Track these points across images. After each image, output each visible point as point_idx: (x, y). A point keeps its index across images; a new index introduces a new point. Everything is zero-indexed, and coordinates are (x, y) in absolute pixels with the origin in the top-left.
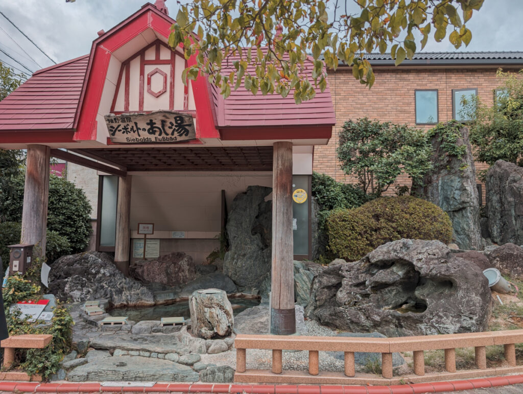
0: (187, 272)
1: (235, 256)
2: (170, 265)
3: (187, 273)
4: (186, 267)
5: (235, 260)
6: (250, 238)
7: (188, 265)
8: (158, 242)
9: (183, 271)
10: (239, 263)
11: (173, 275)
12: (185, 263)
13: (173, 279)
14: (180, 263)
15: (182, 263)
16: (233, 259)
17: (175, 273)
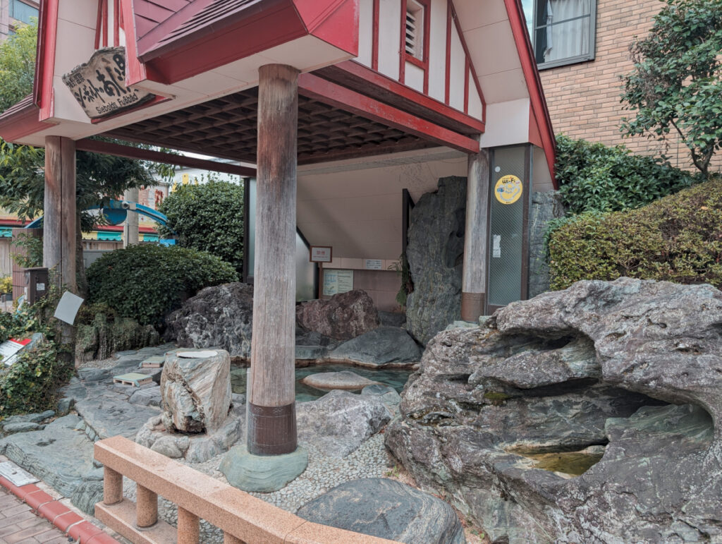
0: (362, 320)
1: (420, 302)
2: (335, 310)
3: (362, 323)
4: (362, 314)
5: (420, 308)
6: (442, 271)
7: (364, 311)
8: (351, 274)
9: (356, 319)
10: (425, 314)
11: (341, 324)
12: (360, 307)
13: (340, 329)
14: (352, 306)
15: (356, 307)
16: (417, 305)
17: (344, 321)
